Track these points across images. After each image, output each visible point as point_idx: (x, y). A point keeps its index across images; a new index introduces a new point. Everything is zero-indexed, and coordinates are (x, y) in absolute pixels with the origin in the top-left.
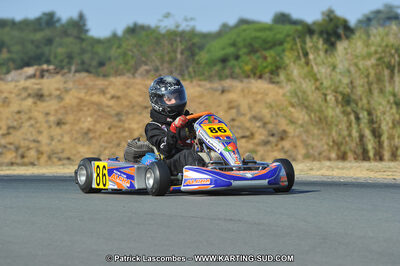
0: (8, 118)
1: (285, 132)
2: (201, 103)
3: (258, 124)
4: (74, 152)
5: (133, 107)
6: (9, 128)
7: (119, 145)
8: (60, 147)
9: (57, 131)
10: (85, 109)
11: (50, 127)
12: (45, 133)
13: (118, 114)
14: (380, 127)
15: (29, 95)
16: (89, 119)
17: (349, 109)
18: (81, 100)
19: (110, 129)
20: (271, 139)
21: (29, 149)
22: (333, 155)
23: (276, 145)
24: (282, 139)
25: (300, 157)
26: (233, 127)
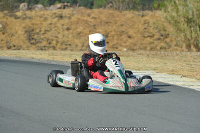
0: (45, 27)
1: (168, 34)
2: (132, 21)
3: (156, 31)
4: (73, 42)
5: (101, 22)
6: (46, 31)
8: (66, 40)
10: (80, 23)
11: (64, 31)
12: (61, 34)
13: (94, 26)
15: (56, 16)
16: (81, 27)
18: (79, 19)
19: (90, 32)
20: (161, 37)
21: (53, 40)
23: (163, 40)
24: (166, 37)
25: (173, 45)
26: (145, 32)
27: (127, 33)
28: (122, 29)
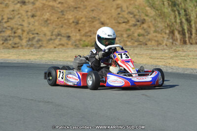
0: (8, 14)
1: (144, 19)
2: (103, 5)
3: (131, 16)
4: (40, 30)
5: (70, 8)
6: (8, 18)
7: (62, 27)
8: (33, 28)
9: (32, 20)
10: (46, 9)
11: (28, 18)
12: (26, 21)
13: (62, 11)
14: (190, 17)
15: (18, 2)
16: (48, 14)
17: (175, 9)
18: (44, 4)
19: (58, 18)
20: (138, 23)
21: (18, 29)
22: (167, 32)
23: (140, 26)
24: (143, 23)
25: (152, 32)
26: (119, 17)
27: (99, 19)
28: (93, 15)
